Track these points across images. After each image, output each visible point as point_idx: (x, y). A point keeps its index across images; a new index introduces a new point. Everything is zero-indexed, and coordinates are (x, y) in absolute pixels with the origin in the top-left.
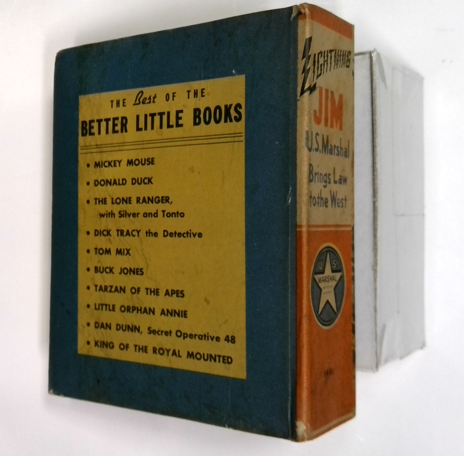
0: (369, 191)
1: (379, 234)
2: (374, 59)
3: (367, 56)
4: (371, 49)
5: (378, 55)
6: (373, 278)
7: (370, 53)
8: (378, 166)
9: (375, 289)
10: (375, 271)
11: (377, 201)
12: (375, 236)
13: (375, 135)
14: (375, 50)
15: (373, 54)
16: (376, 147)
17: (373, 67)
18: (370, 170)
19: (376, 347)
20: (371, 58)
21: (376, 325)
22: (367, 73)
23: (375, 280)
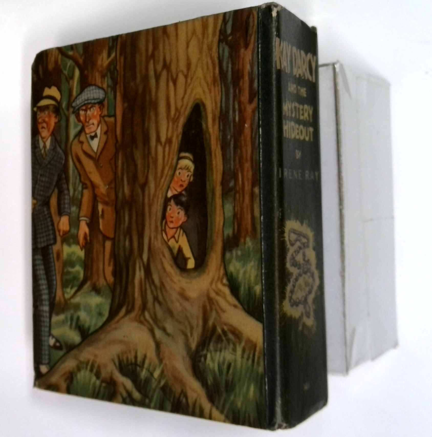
0: (336, 200)
1: (346, 241)
2: (337, 70)
3: (331, 67)
4: (334, 60)
5: (342, 66)
6: (340, 284)
7: (333, 65)
8: (344, 174)
9: (344, 295)
10: (343, 277)
11: (343, 208)
12: (342, 243)
13: (339, 145)
14: (338, 62)
15: (336, 65)
16: (341, 156)
17: (337, 79)
18: (335, 178)
19: (346, 352)
20: (334, 69)
21: (345, 329)
22: (331, 84)
23: (343, 286)
